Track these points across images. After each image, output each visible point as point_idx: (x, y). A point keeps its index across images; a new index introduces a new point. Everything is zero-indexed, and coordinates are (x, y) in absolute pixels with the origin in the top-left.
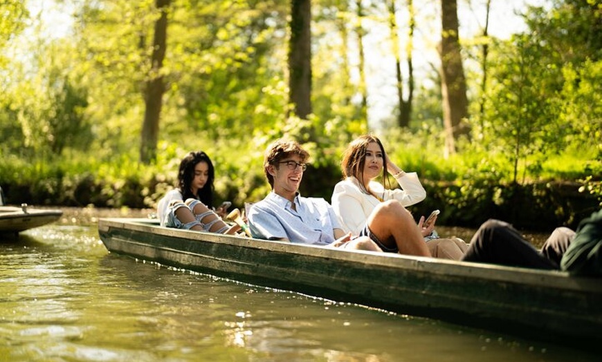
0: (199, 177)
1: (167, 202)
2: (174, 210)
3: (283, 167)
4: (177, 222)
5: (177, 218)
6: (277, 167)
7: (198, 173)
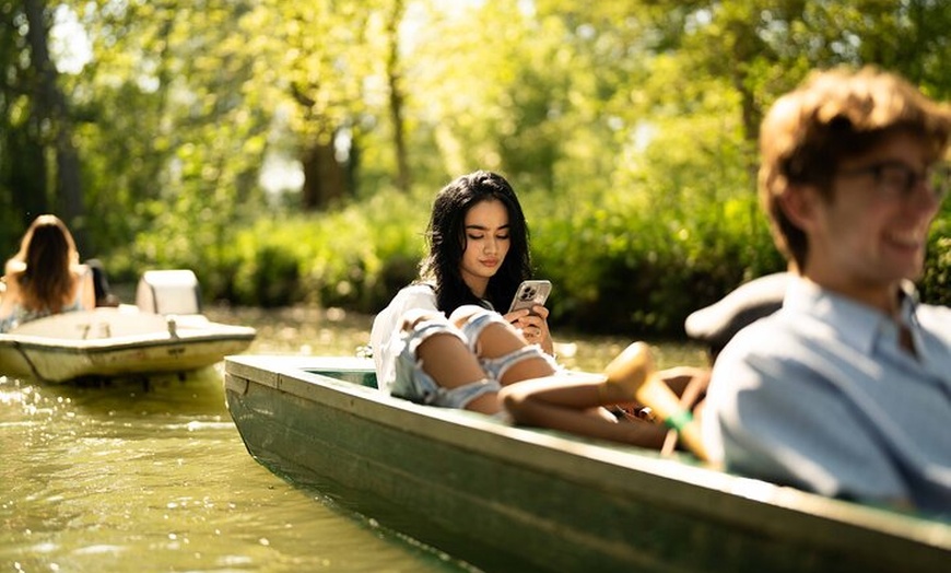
0: (480, 244)
1: (394, 321)
2: (416, 342)
3: (851, 192)
4: (423, 384)
5: (425, 369)
6: (828, 195)
7: (476, 232)
